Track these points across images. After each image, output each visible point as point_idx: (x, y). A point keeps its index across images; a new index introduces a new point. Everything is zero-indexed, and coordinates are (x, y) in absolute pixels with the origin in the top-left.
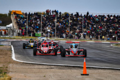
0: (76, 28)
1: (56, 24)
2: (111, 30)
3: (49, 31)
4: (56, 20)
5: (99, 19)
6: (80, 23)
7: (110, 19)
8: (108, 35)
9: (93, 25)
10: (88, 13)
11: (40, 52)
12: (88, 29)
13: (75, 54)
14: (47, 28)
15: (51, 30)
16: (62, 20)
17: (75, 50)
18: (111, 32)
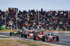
0: (33, 21)
1: (17, 19)
2: (61, 23)
3: (11, 24)
4: (16, 16)
5: (51, 14)
6: (36, 17)
7: (60, 14)
8: (58, 27)
9: (46, 19)
10: (42, 10)
11: (38, 38)
12: (43, 22)
13: (51, 40)
14: (10, 22)
15: (13, 24)
16: (21, 16)
17: (51, 37)
18: (61, 24)
